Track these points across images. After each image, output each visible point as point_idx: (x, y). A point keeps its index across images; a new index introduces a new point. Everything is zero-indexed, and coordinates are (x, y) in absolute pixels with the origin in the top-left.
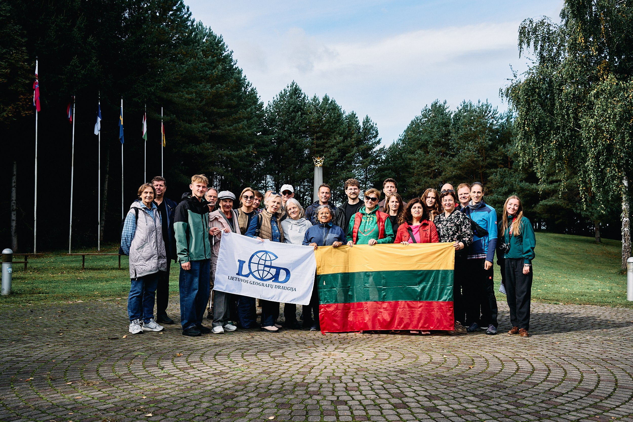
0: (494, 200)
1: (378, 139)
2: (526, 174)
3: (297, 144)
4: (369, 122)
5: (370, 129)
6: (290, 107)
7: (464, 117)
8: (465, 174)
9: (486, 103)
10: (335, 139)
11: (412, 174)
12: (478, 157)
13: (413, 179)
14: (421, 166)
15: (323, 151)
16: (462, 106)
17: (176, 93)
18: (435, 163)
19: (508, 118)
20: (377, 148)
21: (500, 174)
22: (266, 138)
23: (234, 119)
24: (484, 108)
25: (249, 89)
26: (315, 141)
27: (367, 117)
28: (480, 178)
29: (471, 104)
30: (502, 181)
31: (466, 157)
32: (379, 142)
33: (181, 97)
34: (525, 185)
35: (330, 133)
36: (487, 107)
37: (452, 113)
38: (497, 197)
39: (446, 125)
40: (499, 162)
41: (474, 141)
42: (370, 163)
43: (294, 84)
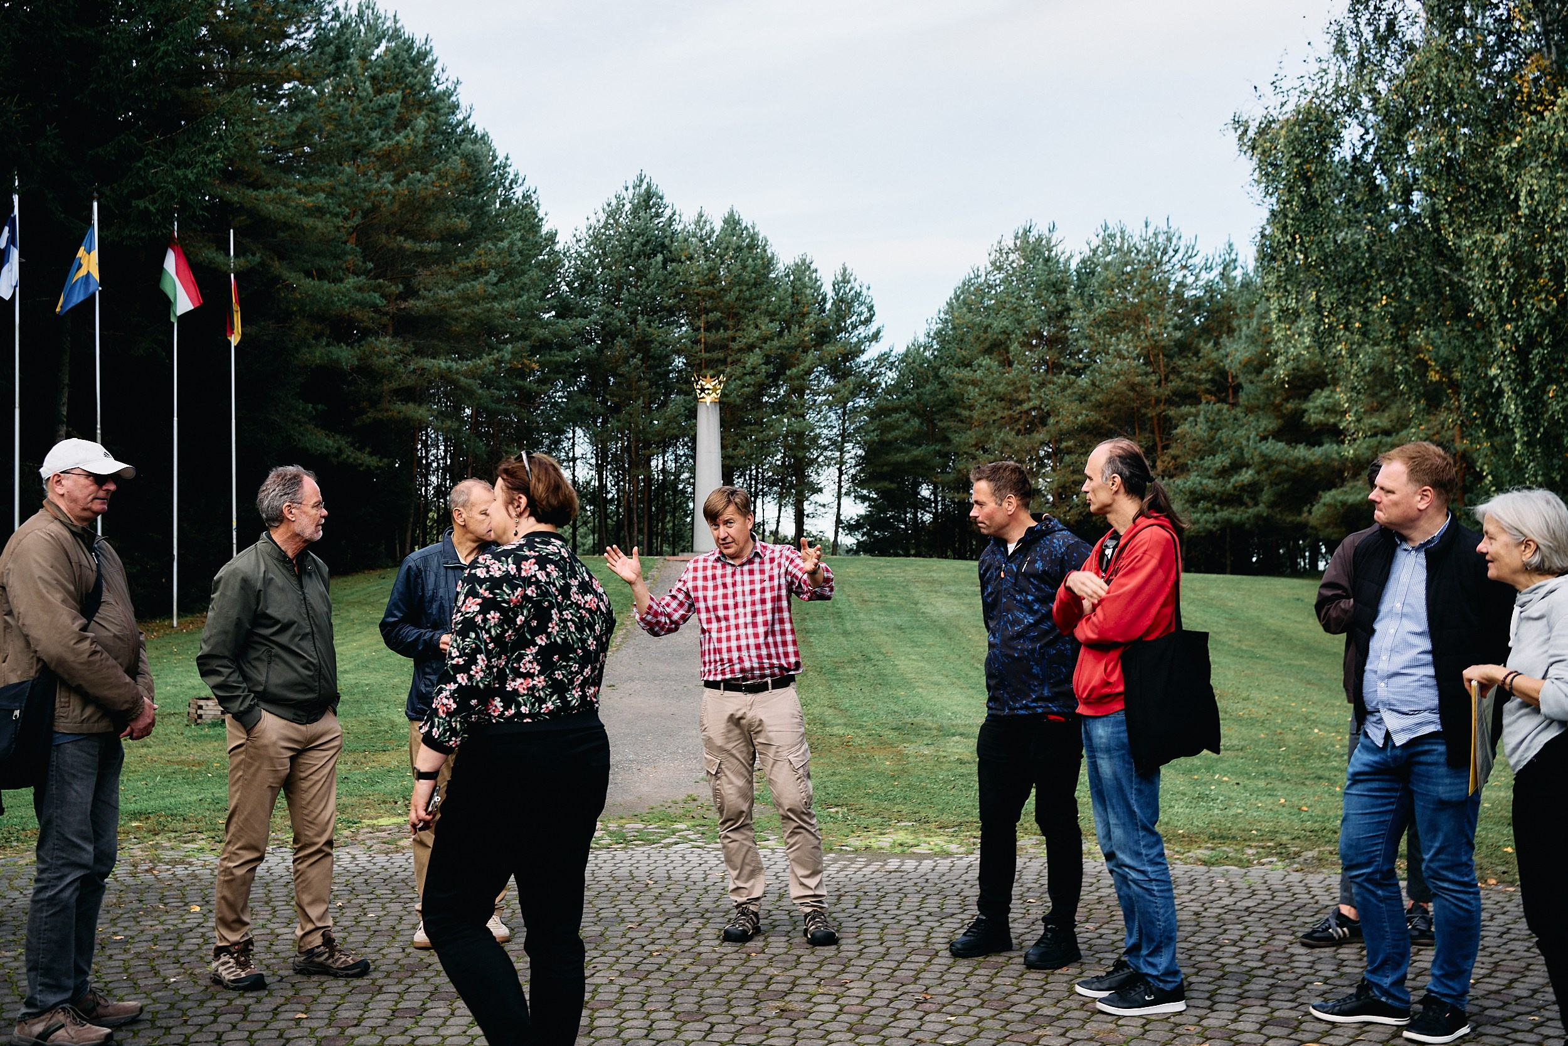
0: (1192, 493)
1: (873, 328)
2: (1277, 417)
3: (652, 342)
4: (849, 282)
5: (853, 301)
6: (633, 241)
7: (1107, 266)
8: (1111, 422)
9: (1165, 229)
10: (757, 327)
11: (967, 423)
12: (1146, 374)
13: (971, 436)
14: (992, 400)
15: (724, 362)
16: (1100, 237)
17: (268, 187)
18: (1029, 391)
19: (1224, 269)
20: (872, 352)
21: (1207, 420)
22: (566, 327)
23: (462, 269)
24: (1160, 240)
25: (518, 193)
26: (702, 335)
27: (845, 270)
28: (1152, 432)
29: (1122, 232)
30: (1213, 438)
31: (1112, 375)
32: (876, 337)
33: (284, 202)
34: (1275, 448)
35: (742, 312)
36: (1169, 240)
37: (1072, 256)
38: (1200, 483)
39: (1058, 288)
40: (1203, 387)
41: (1135, 331)
42: (854, 394)
43: (642, 181)
